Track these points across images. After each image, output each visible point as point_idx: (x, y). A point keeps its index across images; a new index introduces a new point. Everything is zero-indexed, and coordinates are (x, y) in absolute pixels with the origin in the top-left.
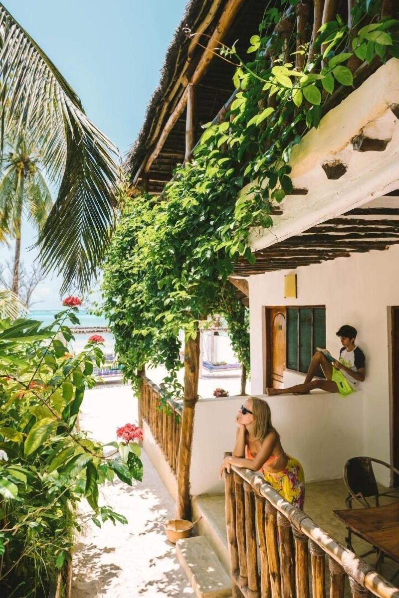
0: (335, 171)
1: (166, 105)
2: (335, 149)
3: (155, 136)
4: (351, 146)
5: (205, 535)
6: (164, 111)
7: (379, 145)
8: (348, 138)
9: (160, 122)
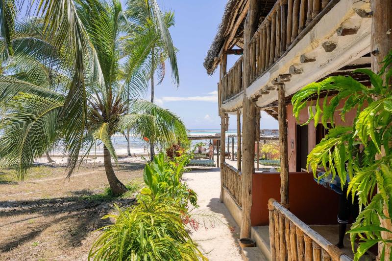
0: (330, 47)
1: (237, 10)
2: (328, 36)
3: (231, 28)
4: (336, 34)
5: (258, 247)
6: (236, 14)
7: (353, 31)
8: (334, 30)
9: (233, 20)
